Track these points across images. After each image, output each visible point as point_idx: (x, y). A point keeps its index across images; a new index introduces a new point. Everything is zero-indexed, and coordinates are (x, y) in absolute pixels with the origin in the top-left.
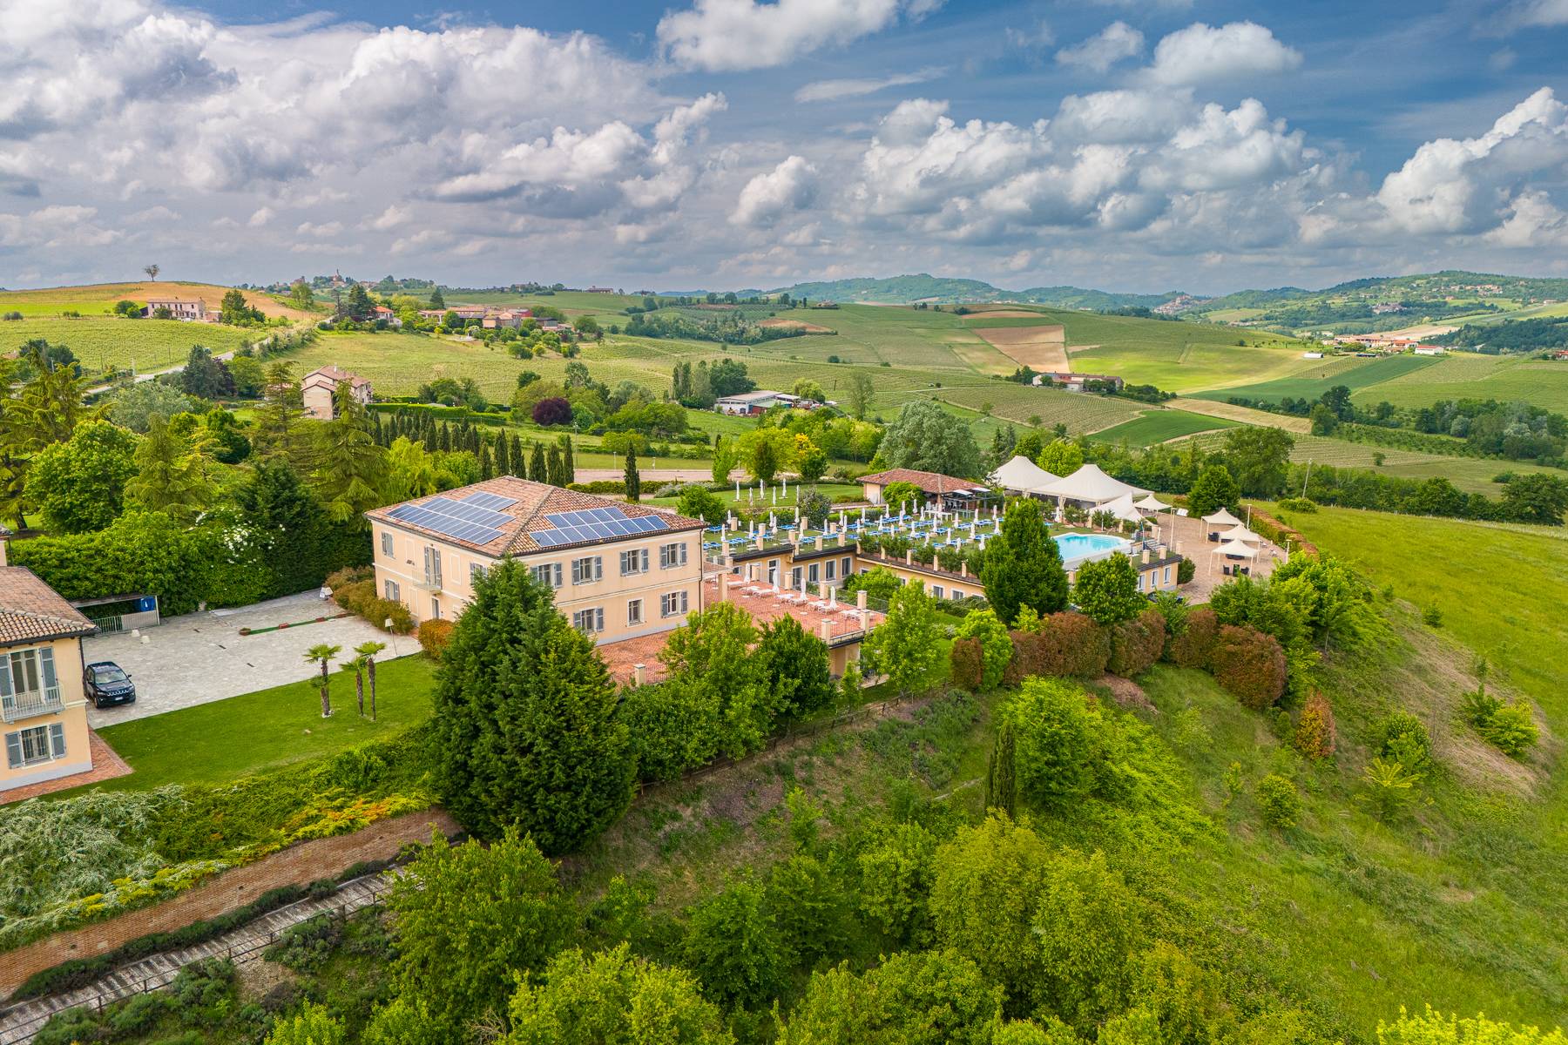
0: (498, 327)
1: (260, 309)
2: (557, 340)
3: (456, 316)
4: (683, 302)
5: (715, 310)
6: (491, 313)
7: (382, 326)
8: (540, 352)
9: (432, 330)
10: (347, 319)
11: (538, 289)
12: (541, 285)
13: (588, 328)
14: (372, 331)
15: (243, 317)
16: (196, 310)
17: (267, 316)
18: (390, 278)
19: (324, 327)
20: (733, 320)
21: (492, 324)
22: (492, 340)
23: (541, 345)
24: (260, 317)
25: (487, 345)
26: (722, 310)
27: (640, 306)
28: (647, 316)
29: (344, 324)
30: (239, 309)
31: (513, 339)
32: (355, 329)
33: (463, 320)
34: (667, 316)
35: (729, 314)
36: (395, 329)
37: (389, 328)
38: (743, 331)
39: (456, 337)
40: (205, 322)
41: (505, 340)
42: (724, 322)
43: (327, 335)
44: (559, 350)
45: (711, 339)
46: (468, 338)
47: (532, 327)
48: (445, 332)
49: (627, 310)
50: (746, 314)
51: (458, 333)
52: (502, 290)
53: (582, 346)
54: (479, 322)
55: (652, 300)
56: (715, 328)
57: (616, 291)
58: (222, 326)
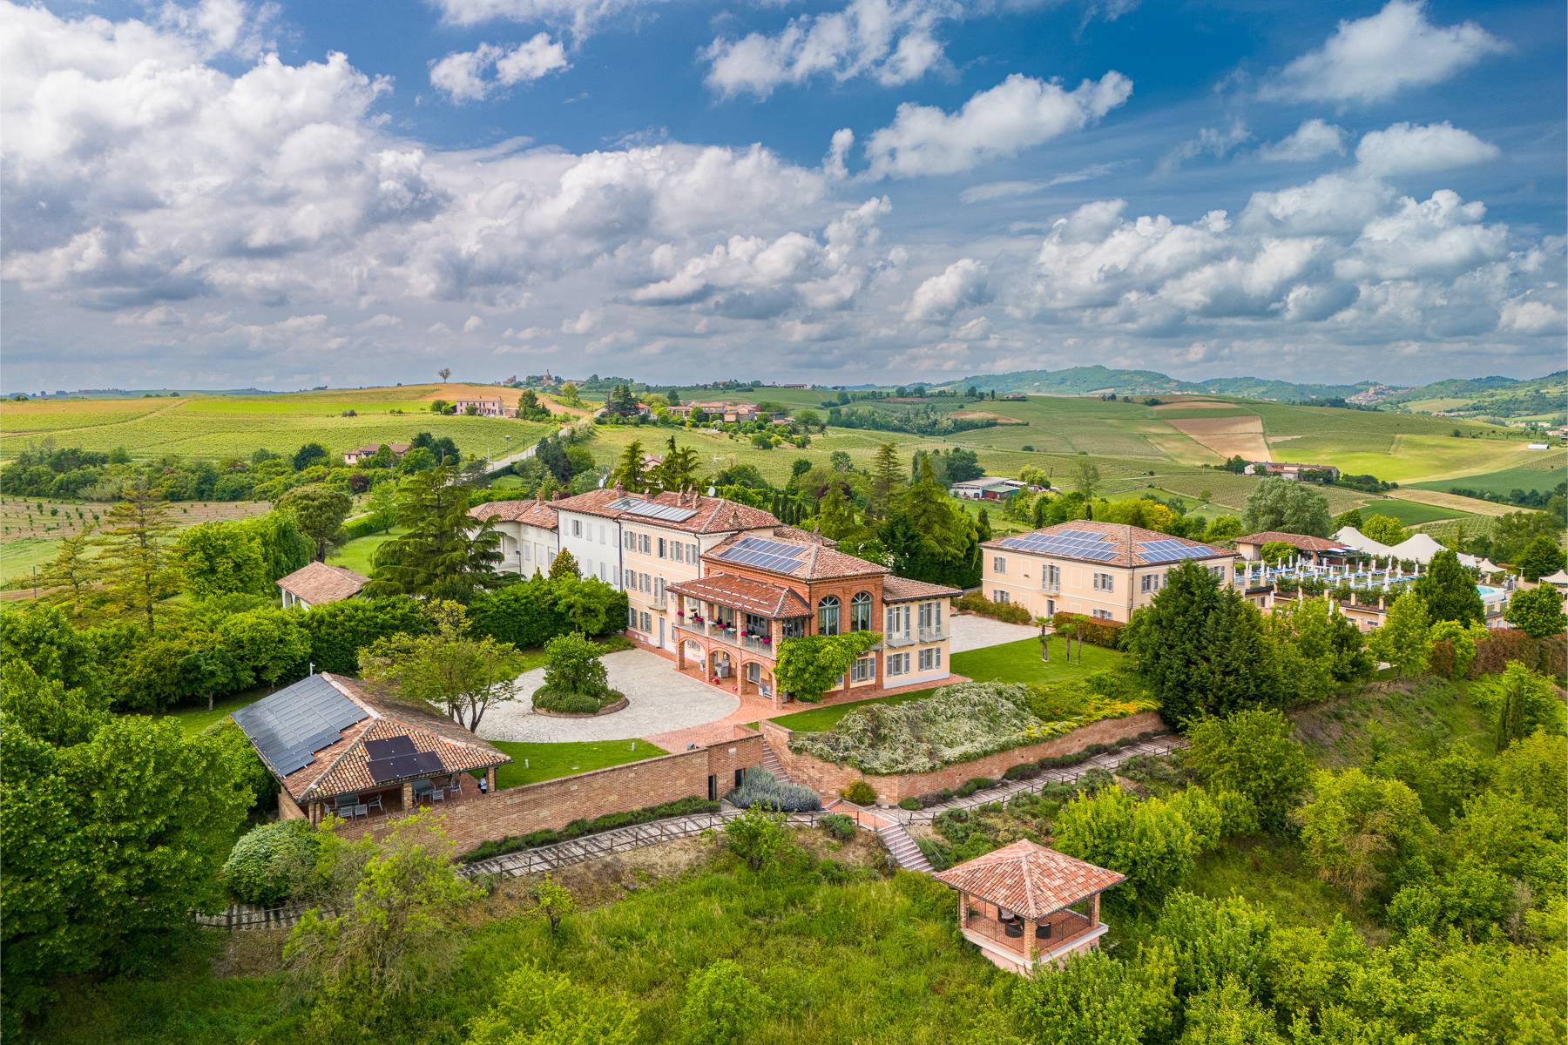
0: (738, 421)
1: (548, 407)
2: (790, 432)
3: (701, 411)
4: (875, 396)
5: (905, 403)
6: (728, 408)
7: (644, 420)
8: (777, 443)
9: (683, 424)
10: (616, 415)
11: (738, 385)
12: (741, 382)
13: (809, 421)
14: (636, 425)
15: (537, 414)
16: (496, 408)
17: (553, 412)
18: (595, 377)
19: (599, 422)
20: (926, 412)
21: (733, 418)
22: (735, 432)
23: (776, 437)
24: (545, 412)
25: (731, 437)
26: (912, 403)
27: (835, 400)
28: (844, 409)
29: (614, 419)
30: (533, 406)
31: (753, 432)
32: (624, 423)
33: (707, 415)
34: (864, 409)
35: (921, 407)
36: (654, 423)
37: (649, 422)
38: (935, 423)
39: (702, 430)
40: (505, 417)
41: (746, 433)
42: (917, 414)
43: (602, 428)
44: (792, 442)
45: (905, 431)
46: (715, 431)
47: (766, 421)
48: (695, 426)
49: (823, 404)
50: (939, 406)
51: (704, 426)
52: (705, 387)
53: (812, 437)
54: (721, 416)
55: (845, 395)
56: (908, 420)
57: (809, 387)
58: (520, 421)
